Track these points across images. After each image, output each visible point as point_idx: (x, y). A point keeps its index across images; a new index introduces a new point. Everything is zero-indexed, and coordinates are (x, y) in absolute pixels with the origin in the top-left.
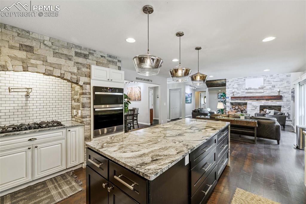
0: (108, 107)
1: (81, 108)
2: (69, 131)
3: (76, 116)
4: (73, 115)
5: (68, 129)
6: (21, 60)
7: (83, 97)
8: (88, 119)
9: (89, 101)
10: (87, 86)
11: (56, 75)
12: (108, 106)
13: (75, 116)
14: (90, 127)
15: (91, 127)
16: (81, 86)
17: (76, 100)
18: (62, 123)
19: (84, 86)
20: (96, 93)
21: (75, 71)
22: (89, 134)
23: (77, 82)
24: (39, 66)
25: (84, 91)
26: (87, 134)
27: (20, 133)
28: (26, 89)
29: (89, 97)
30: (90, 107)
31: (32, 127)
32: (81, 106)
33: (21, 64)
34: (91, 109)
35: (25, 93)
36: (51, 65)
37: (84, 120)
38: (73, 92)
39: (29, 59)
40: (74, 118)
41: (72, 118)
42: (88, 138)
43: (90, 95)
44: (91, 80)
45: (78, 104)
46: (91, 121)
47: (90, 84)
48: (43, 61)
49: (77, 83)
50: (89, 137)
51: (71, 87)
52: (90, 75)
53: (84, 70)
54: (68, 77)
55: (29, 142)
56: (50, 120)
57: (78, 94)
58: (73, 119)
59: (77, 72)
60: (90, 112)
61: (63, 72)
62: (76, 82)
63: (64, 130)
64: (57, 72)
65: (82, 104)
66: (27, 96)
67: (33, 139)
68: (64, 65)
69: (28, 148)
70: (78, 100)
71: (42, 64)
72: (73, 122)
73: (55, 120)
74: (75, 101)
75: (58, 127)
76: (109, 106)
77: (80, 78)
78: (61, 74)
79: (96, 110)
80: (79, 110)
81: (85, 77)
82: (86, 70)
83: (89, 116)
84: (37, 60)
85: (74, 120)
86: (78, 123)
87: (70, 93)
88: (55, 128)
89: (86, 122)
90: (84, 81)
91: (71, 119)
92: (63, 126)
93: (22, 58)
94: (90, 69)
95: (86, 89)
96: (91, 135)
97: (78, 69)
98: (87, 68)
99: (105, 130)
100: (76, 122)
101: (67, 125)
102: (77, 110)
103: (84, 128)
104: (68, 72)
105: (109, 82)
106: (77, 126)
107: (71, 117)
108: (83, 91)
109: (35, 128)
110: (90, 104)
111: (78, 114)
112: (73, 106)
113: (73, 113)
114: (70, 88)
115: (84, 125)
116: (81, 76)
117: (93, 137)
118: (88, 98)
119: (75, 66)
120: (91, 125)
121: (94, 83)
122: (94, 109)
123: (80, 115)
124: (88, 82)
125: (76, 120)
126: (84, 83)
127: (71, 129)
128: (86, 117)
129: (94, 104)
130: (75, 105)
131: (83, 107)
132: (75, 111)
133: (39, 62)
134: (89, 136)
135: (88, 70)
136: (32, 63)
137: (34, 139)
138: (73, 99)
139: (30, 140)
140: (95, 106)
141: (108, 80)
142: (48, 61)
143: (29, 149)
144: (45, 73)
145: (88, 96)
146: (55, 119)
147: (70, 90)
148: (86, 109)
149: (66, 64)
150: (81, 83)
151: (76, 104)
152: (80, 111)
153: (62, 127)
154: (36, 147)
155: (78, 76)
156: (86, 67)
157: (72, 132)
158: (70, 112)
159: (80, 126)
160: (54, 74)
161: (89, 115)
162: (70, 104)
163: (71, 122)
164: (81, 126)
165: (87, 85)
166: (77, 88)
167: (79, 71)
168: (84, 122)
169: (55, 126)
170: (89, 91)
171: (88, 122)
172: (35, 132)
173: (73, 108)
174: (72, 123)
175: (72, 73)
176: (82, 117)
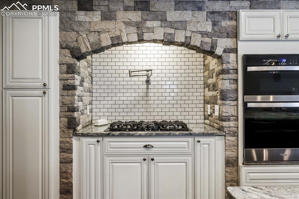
0: (271, 100)
1: (219, 102)
2: (199, 142)
3: (211, 115)
4: (206, 113)
5: (197, 139)
6: (136, 25)
7: (223, 79)
8: (232, 124)
9: (233, 86)
10: (231, 56)
11: (179, 41)
12: (271, 98)
13: (209, 115)
14: (236, 141)
15: (238, 140)
16: (219, 57)
17: (211, 86)
18: (189, 126)
19: (224, 55)
20: (250, 69)
21: (209, 29)
22: (234, 154)
23: (212, 50)
24: (156, 29)
25: (225, 66)
26: (231, 154)
27: (135, 134)
28: (146, 72)
29: (235, 78)
30: (237, 100)
31: (150, 127)
32: (219, 97)
33: (136, 31)
34: (237, 103)
35: (145, 78)
36: (172, 25)
37: (225, 124)
38: (206, 73)
39: (145, 21)
40: (208, 119)
41: (205, 119)
42: (232, 164)
43: (237, 73)
44: (239, 43)
45: (214, 93)
46: (237, 127)
47: (235, 51)
48: (161, 21)
49: (211, 53)
50: (234, 161)
51: (204, 65)
52: (236, 33)
53: (226, 23)
54: (196, 43)
55: (144, 149)
56: (173, 119)
57: (214, 74)
58: (207, 121)
59: (213, 29)
60: (236, 109)
61: (188, 34)
62: (209, 50)
63: (190, 139)
64: (180, 35)
65: (222, 92)
66: (148, 82)
67: (149, 145)
68: (191, 22)
69: (143, 158)
70: (214, 87)
71: (160, 25)
72: (206, 126)
73: (180, 121)
74: (209, 90)
75: (181, 132)
76: (274, 98)
77: (218, 41)
78: (186, 37)
79: (250, 105)
80: (215, 105)
81: (227, 37)
82: (228, 24)
83: (234, 118)
84: (153, 20)
85: (208, 123)
86: (214, 130)
87: (202, 75)
88: (178, 133)
89: (229, 129)
90: (225, 47)
91: (202, 121)
92: (189, 132)
93: (137, 22)
94: (236, 20)
95: (228, 63)
96: (237, 158)
97: (214, 24)
98: (231, 19)
99: (265, 152)
100: (211, 128)
101: (196, 130)
102: (212, 105)
103: (224, 140)
104: (196, 32)
105: (280, 43)
106: (212, 135)
107: (203, 117)
108: (223, 66)
109: (153, 130)
110: (237, 93)
111: (214, 113)
112: (206, 99)
113: (206, 111)
114: (202, 67)
115: (225, 136)
116: (219, 37)
117: (243, 164)
118: (232, 81)
119: (208, 19)
120: (238, 136)
121: (244, 49)
122: (245, 104)
123: (217, 114)
124: (233, 47)
125: (212, 124)
126: (225, 51)
127: (203, 140)
128: (229, 120)
129: (246, 92)
130: (209, 96)
131: (222, 99)
132: (209, 106)
133: (156, 24)
134: (235, 159)
135: (234, 23)
136: (148, 26)
137: (151, 146)
138: (206, 86)
139: (146, 146)
140: (248, 98)
141: (279, 37)
142: (169, 19)
143: (145, 160)
144: (163, 40)
145: (233, 76)
146: (180, 119)
147: (202, 71)
148: (228, 102)
149: (194, 20)
150: (219, 51)
151: (211, 94)
152: (217, 107)
153: (187, 132)
154: (153, 160)
155: (213, 38)
156: (228, 18)
157: (204, 145)
158: (202, 109)
159: (217, 135)
160: (175, 41)
161: (234, 114)
162: (202, 94)
163: (203, 125)
164: (219, 135)
165: (231, 54)
166: (212, 63)
167: (216, 28)
168: (225, 129)
169: (179, 130)
170: (233, 66)
171: (231, 129)
172: (151, 136)
173: (206, 102)
174: (205, 128)
175: (204, 34)
176: (221, 118)
